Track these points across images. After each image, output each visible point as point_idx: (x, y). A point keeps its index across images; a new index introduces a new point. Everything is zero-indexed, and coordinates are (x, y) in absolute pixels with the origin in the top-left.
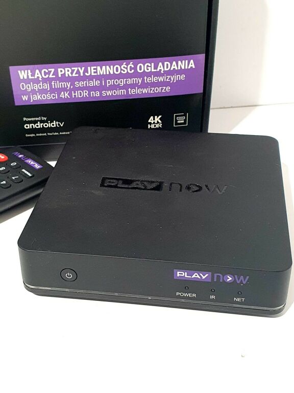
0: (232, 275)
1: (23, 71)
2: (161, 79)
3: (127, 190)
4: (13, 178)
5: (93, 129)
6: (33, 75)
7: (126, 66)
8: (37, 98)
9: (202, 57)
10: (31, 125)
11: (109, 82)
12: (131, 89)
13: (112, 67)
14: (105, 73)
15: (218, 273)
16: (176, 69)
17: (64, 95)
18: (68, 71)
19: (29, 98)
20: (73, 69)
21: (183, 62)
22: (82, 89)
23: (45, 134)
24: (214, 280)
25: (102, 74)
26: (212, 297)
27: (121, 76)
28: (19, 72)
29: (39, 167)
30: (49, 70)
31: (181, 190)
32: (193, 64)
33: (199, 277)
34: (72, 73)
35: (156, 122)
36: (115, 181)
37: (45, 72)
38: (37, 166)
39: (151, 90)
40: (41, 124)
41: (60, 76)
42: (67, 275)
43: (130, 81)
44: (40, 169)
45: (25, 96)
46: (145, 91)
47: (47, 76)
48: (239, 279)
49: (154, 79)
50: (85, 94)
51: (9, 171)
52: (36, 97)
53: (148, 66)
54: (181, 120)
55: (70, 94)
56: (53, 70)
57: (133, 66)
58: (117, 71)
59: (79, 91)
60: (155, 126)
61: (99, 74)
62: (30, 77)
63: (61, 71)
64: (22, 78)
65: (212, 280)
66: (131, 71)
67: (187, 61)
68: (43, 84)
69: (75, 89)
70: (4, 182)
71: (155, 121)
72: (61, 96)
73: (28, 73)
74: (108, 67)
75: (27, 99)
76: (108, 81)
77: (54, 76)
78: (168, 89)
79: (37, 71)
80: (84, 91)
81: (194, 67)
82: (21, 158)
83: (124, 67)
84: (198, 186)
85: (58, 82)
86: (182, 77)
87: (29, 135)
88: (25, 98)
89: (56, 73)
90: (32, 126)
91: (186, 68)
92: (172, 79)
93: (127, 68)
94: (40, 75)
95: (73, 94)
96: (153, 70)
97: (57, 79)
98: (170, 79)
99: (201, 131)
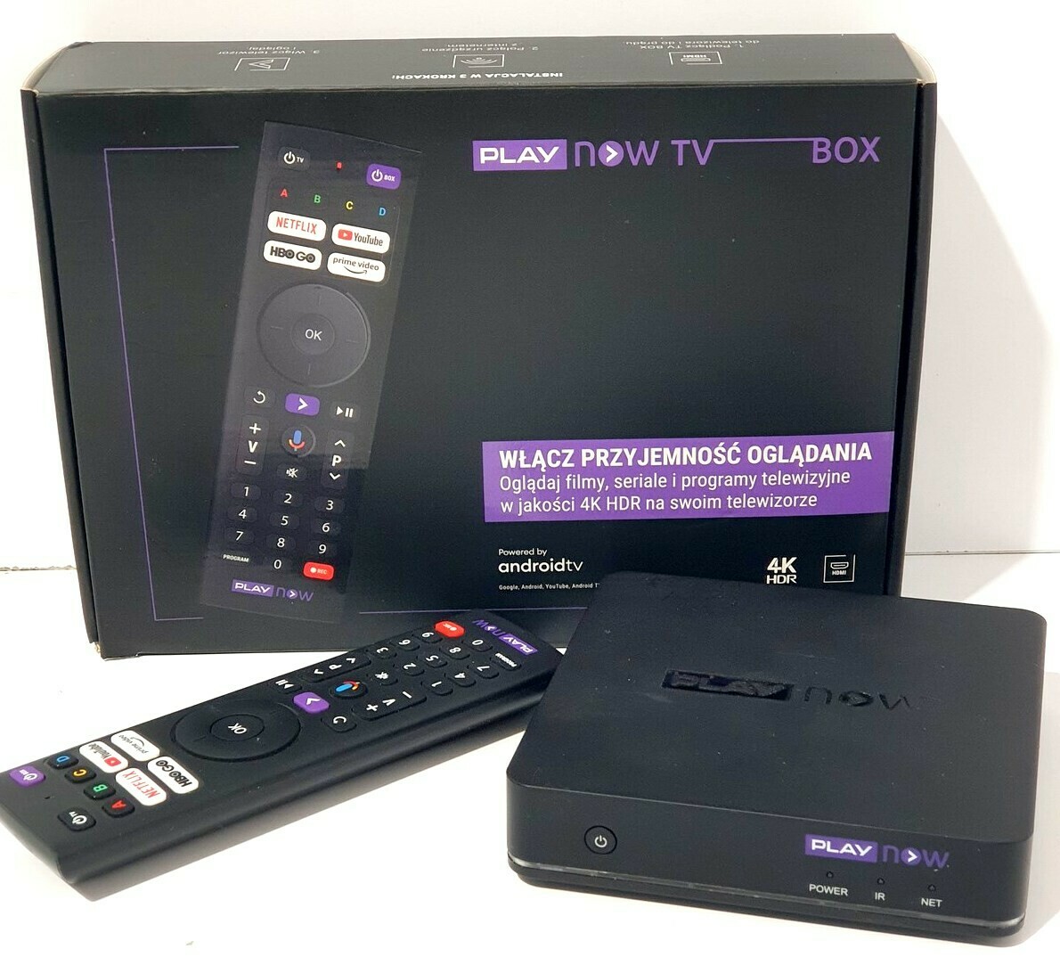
0: (918, 849)
1: (509, 453)
2: (798, 479)
3: (718, 695)
4: (480, 668)
5: (647, 577)
6: (529, 460)
7: (724, 450)
8: (531, 509)
9: (889, 436)
10: (512, 565)
11: (686, 480)
12: (733, 497)
13: (694, 450)
14: (678, 463)
15: (892, 844)
16: (832, 459)
17: (590, 504)
18: (602, 454)
19: (516, 508)
20: (612, 450)
21: (847, 446)
22: (628, 492)
23: (541, 587)
24: (882, 858)
25: (672, 463)
26: (880, 896)
27: (712, 469)
28: (502, 453)
29: (530, 651)
30: (564, 451)
31: (828, 702)
32: (868, 450)
33: (854, 853)
34: (609, 460)
35: (784, 571)
36: (693, 678)
37: (554, 455)
38: (526, 649)
39: (775, 501)
40: (535, 565)
41: (584, 464)
42: (598, 841)
43: (730, 481)
44: (531, 654)
45: (507, 504)
46: (762, 502)
47: (558, 463)
48: (930, 858)
49: (785, 479)
50: (634, 502)
51: (469, 656)
52: (530, 506)
53: (770, 451)
54: (839, 570)
55: (602, 503)
56: (571, 452)
57: (738, 450)
58: (705, 458)
59: (621, 498)
60: (781, 579)
61: (665, 463)
62: (523, 465)
63: (588, 455)
64: (505, 465)
65: (878, 859)
66: (734, 459)
67: (854, 445)
68: (546, 480)
69: (614, 493)
70: (462, 676)
71: (782, 569)
72: (582, 506)
73: (518, 457)
74: (686, 451)
75: (510, 510)
76: (684, 478)
77: (572, 465)
78: (813, 500)
79: (539, 453)
80: (633, 498)
81: (869, 457)
82: (491, 632)
83: (720, 452)
84: (864, 696)
85: (579, 476)
86: (844, 477)
87: (505, 588)
88: (507, 507)
89: (576, 458)
90: (515, 567)
91: (853, 458)
92: (822, 481)
93: (725, 454)
94: (542, 462)
95: (609, 503)
96: (781, 460)
97: (578, 470)
98: (817, 479)
99: (885, 593)
